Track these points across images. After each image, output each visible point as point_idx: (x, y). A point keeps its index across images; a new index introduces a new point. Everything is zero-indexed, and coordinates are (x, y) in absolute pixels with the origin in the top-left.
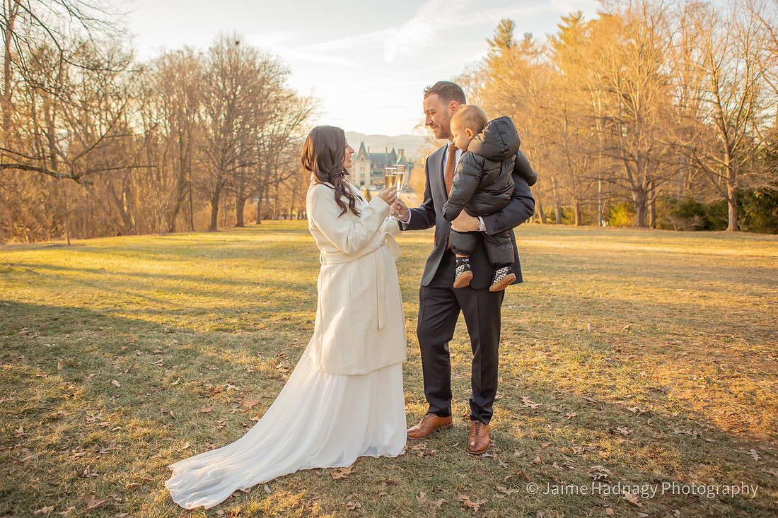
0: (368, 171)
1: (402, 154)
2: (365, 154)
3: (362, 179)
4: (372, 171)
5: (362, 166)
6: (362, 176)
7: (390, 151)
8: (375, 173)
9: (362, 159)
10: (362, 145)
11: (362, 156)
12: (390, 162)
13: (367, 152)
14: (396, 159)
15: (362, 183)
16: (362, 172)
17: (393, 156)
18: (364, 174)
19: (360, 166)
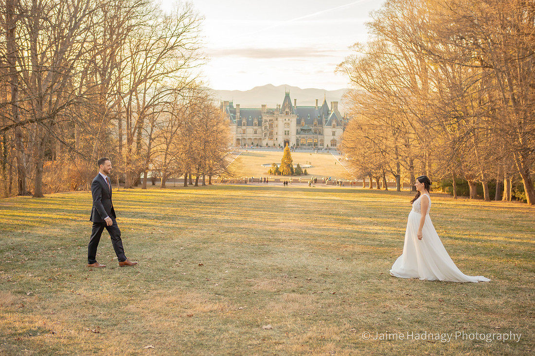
0: (293, 128)
1: (336, 107)
2: (290, 107)
3: (286, 137)
4: (299, 128)
5: (287, 121)
6: (287, 133)
7: (320, 104)
8: (302, 130)
9: (287, 113)
10: (287, 96)
11: (287, 110)
12: (321, 116)
13: (293, 105)
14: (328, 114)
15: (287, 142)
16: (287, 129)
17: (325, 110)
18: (288, 131)
19: (285, 122)
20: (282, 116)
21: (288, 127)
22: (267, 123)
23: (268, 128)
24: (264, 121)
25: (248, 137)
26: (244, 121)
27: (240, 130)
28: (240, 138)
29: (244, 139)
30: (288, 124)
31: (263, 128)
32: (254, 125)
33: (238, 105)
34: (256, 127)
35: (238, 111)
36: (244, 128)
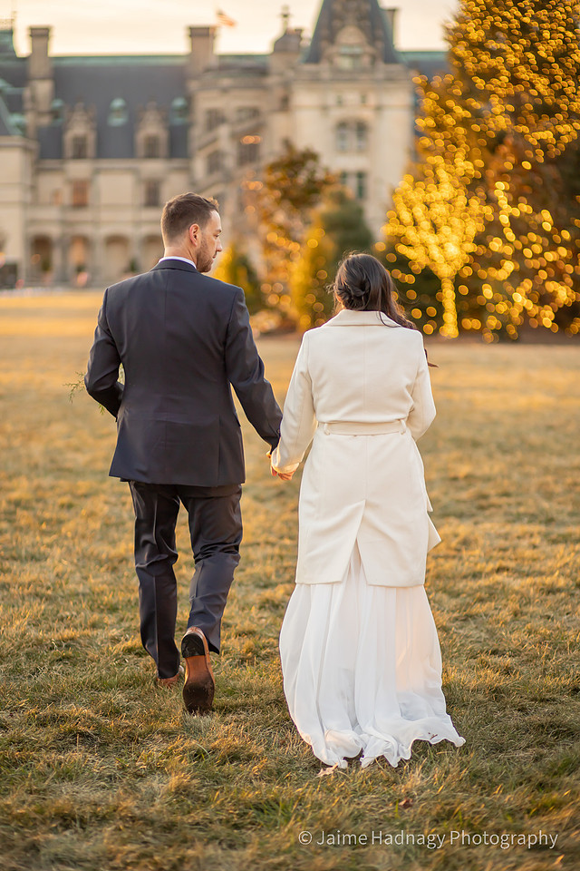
2: (372, 16)
5: (351, 108)
18: (361, 175)
19: (337, 114)
20: (315, 80)
21: (361, 151)
22: (223, 131)
23: (230, 162)
24: (200, 116)
25: (105, 231)
26: (79, 128)
27: (52, 183)
28: (54, 231)
29: (85, 241)
30: (361, 129)
31: (199, 166)
32: (141, 150)
33: (40, 35)
34: (153, 168)
35: (37, 68)
36: (79, 169)
